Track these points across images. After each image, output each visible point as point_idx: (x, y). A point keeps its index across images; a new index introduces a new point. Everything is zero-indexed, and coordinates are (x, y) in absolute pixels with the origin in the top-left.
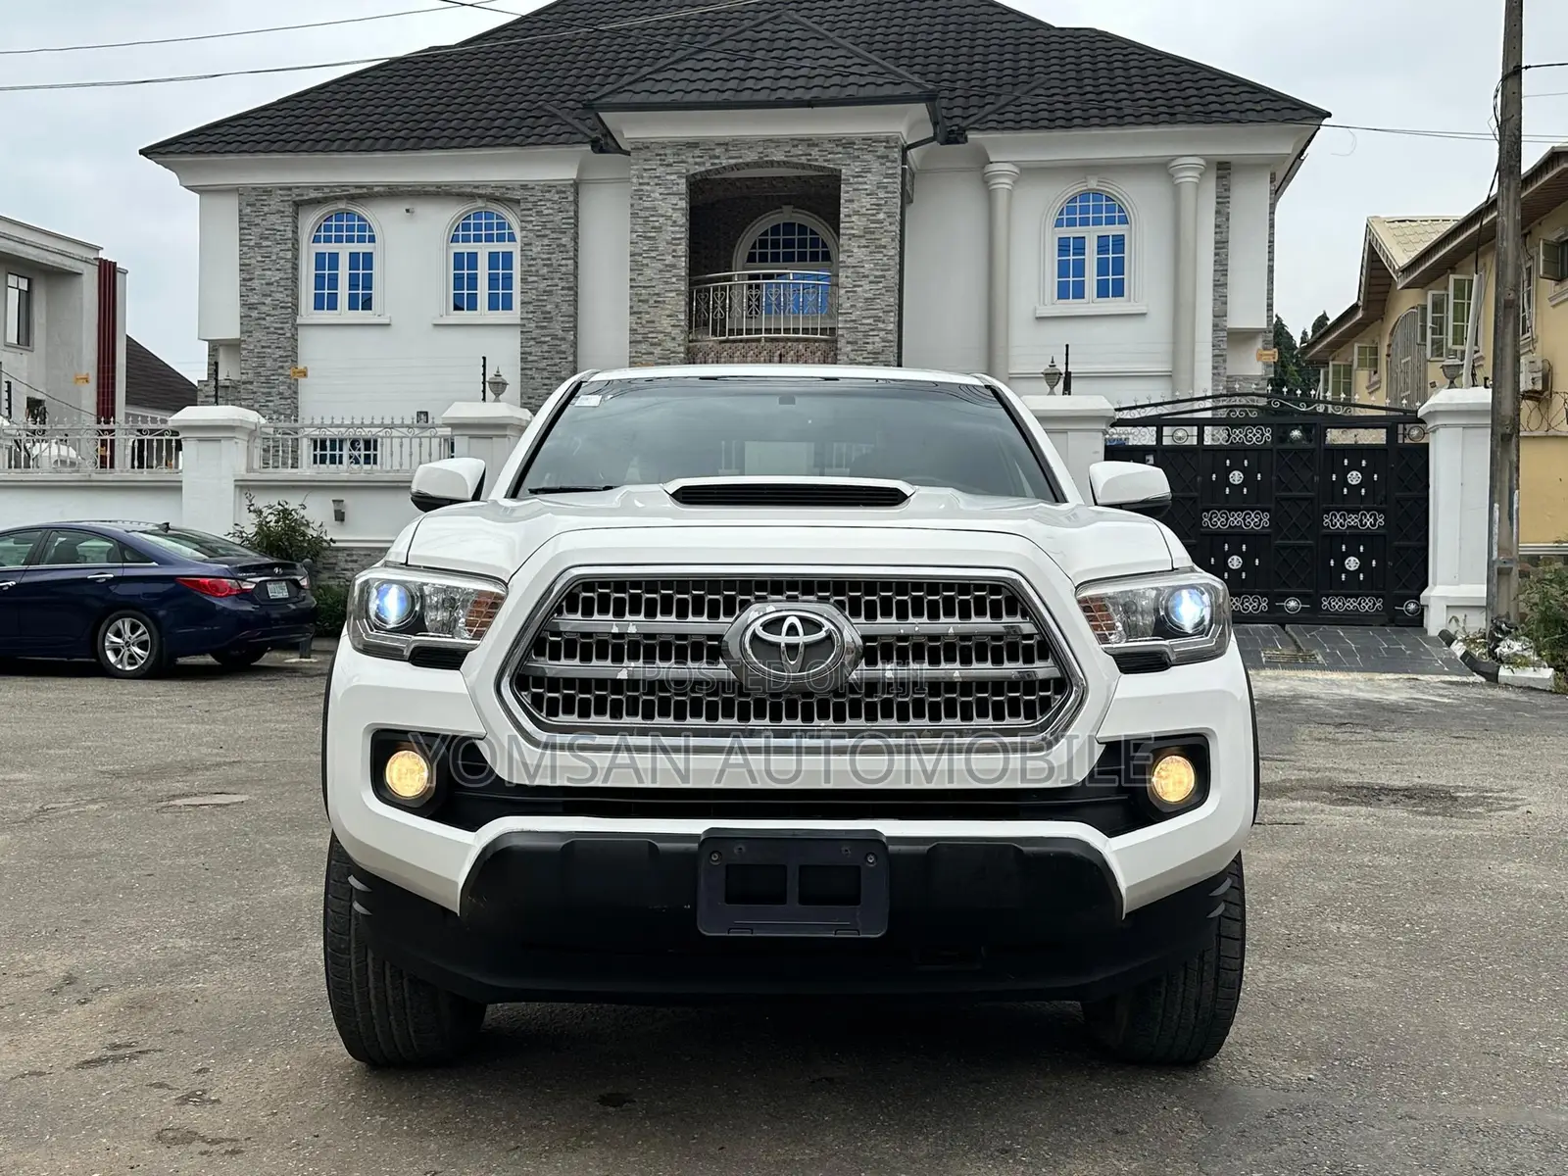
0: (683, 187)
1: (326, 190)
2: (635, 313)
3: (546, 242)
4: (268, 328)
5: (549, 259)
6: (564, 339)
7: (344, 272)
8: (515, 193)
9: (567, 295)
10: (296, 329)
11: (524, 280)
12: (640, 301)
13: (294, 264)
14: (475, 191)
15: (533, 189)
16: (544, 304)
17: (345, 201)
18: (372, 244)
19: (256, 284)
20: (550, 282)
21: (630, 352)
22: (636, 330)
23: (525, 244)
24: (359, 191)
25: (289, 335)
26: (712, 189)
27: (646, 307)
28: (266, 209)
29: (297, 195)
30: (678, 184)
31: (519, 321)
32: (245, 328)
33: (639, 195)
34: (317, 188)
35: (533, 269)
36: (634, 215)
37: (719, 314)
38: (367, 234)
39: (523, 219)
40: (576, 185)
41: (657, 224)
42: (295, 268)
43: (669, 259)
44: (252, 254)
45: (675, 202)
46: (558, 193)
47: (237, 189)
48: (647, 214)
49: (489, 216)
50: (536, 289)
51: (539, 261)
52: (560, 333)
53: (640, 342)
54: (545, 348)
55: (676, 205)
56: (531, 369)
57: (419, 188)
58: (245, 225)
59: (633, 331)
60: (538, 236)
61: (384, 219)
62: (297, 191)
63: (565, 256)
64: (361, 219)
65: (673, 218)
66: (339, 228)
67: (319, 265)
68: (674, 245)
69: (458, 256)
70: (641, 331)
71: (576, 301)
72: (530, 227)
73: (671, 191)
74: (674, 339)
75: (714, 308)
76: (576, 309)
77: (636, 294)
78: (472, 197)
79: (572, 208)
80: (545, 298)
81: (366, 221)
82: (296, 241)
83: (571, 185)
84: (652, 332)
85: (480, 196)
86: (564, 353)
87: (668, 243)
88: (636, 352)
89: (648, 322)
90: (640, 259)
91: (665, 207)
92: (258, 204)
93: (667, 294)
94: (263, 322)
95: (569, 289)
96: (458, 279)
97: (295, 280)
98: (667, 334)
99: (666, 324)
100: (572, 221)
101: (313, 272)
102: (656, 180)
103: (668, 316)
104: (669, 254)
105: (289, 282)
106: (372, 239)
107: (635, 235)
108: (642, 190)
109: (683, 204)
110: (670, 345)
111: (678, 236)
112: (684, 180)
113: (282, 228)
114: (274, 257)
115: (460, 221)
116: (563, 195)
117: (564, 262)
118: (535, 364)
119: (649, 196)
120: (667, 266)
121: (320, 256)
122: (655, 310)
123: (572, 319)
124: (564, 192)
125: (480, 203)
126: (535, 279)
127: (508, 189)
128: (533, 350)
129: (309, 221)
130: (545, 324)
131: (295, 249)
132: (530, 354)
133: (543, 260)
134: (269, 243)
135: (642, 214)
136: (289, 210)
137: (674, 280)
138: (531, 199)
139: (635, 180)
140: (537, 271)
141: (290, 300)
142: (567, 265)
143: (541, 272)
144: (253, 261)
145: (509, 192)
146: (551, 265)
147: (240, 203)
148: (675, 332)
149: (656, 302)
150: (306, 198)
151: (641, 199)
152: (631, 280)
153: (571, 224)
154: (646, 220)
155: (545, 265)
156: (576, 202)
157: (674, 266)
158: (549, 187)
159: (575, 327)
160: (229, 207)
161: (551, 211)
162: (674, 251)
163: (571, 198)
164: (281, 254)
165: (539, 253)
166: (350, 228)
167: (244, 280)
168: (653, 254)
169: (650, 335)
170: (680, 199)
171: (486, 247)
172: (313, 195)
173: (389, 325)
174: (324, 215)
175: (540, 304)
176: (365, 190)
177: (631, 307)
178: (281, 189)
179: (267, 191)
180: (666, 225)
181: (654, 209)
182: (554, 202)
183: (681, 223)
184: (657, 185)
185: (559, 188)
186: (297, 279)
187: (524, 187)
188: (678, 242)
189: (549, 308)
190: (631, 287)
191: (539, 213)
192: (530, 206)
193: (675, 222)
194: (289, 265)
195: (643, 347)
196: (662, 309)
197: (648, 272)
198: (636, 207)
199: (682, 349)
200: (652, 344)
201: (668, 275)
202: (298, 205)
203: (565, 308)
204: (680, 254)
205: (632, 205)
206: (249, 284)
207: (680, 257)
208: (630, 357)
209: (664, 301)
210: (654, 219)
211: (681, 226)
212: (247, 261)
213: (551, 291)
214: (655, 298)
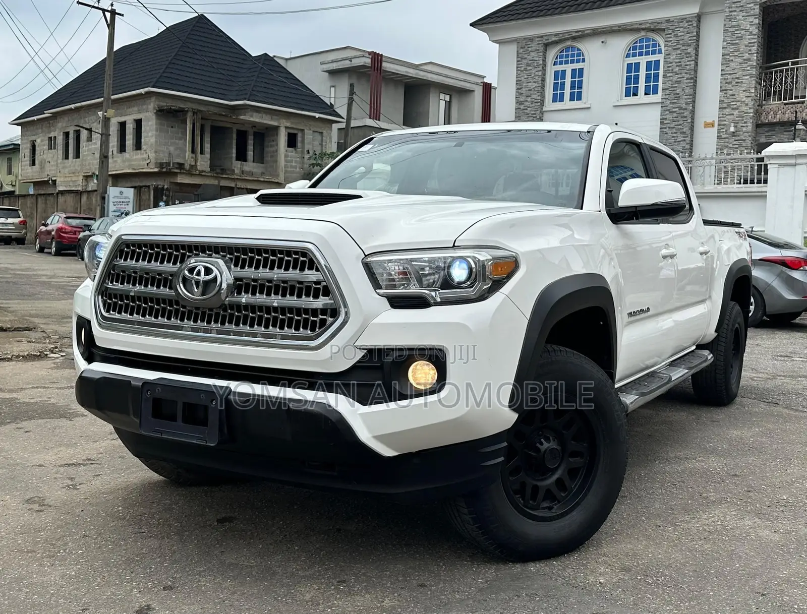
0: (757, 10)
1: (561, 35)
2: (723, 90)
3: (679, 52)
4: (528, 114)
5: (680, 62)
6: (686, 109)
7: (568, 80)
8: (663, 25)
9: (689, 83)
10: (543, 114)
11: (664, 76)
12: (726, 83)
13: (543, 78)
14: (640, 27)
15: (673, 21)
16: (675, 89)
17: (570, 40)
18: (583, 63)
19: (523, 90)
20: (680, 76)
21: (719, 114)
22: (723, 101)
23: (667, 55)
24: (577, 34)
25: (538, 117)
26: (784, 10)
27: (730, 86)
28: (530, 49)
29: (546, 40)
30: (754, 9)
31: (660, 100)
32: (517, 115)
33: (729, 18)
34: (556, 35)
35: (670, 69)
36: (726, 31)
37: (778, 88)
38: (581, 58)
39: (666, 40)
40: (699, 17)
41: (740, 35)
42: (543, 80)
43: (746, 56)
44: (522, 75)
45: (751, 20)
46: (687, 22)
47: (516, 40)
48: (734, 29)
49: (648, 40)
50: (671, 81)
51: (674, 64)
52: (684, 106)
53: (725, 108)
54: (675, 115)
55: (752, 22)
56: (666, 128)
57: (609, 29)
58: (519, 59)
59: (721, 102)
60: (674, 49)
61: (591, 49)
62: (546, 38)
63: (689, 59)
64: (579, 50)
65: (750, 31)
66: (567, 56)
67: (556, 78)
68: (750, 47)
69: (629, 66)
70: (726, 101)
71: (695, 86)
72: (670, 44)
73: (749, 14)
74: (747, 105)
75: (775, 84)
76: (695, 90)
77: (725, 79)
78: (638, 30)
79: (695, 30)
80: (676, 85)
81: (580, 50)
82: (544, 65)
83: (696, 17)
84: (733, 101)
85: (643, 29)
86: (686, 117)
87: (746, 46)
88: (723, 114)
89: (730, 95)
90: (728, 57)
91: (745, 24)
92: (526, 47)
93: (744, 78)
94: (526, 111)
95: (691, 78)
96: (629, 78)
97: (543, 87)
98: (743, 102)
99: (742, 96)
100: (695, 38)
101: (553, 81)
102: (740, 9)
103: (744, 91)
104: (746, 52)
105: (540, 89)
106: (584, 61)
107: (725, 43)
108: (731, 15)
109: (757, 21)
110: (744, 108)
111: (753, 41)
112: (758, 6)
113: (537, 59)
114: (533, 76)
115: (631, 45)
116: (690, 23)
117: (688, 63)
118: (668, 125)
119: (735, 19)
120: (744, 60)
121: (556, 73)
122: (736, 88)
123: (691, 97)
124: (691, 21)
125: (643, 33)
126: (671, 74)
127: (659, 23)
128: (667, 116)
129: (552, 53)
130: (675, 101)
131: (544, 70)
132: (666, 119)
133: (676, 63)
134: (531, 68)
135: (731, 30)
136: (541, 49)
137: (748, 68)
138: (671, 28)
139: (727, 10)
140: (672, 70)
141: (539, 98)
142: (690, 65)
143: (674, 70)
144: (523, 78)
145: (659, 25)
146: (681, 65)
147: (517, 47)
148: (748, 100)
149: (737, 83)
150: (550, 41)
151: (730, 21)
152: (722, 70)
153: (694, 40)
154: (733, 33)
155: (677, 66)
156: (698, 27)
157: (749, 60)
158: (682, 19)
159: (694, 102)
160: (513, 49)
161: (683, 34)
162: (750, 50)
163: (695, 25)
164: (537, 73)
165: (674, 59)
166: (573, 55)
167: (518, 89)
168: (736, 54)
169: (732, 104)
170: (755, 18)
171: (645, 59)
172: (554, 39)
173: (590, 108)
174: (558, 51)
175: (673, 89)
176: (580, 33)
177: (721, 87)
178: (538, 37)
179: (531, 39)
180: (745, 35)
181: (738, 26)
182: (685, 28)
183: (755, 33)
184: (740, 11)
185: (688, 19)
186: (544, 86)
187: (668, 21)
188: (752, 45)
189: (678, 91)
190: (722, 75)
191: (676, 36)
192: (670, 32)
193: (751, 32)
194: (540, 79)
195: (727, 111)
196: (740, 86)
197: (732, 64)
198: (727, 26)
199: (752, 111)
200: (733, 109)
201: (745, 65)
202: (547, 46)
203: (688, 90)
204: (753, 52)
205: (725, 25)
206: (520, 91)
207: (754, 53)
208: (719, 117)
209: (742, 82)
210: (738, 32)
211: (755, 35)
212: (520, 79)
213: (680, 81)
214: (737, 80)
